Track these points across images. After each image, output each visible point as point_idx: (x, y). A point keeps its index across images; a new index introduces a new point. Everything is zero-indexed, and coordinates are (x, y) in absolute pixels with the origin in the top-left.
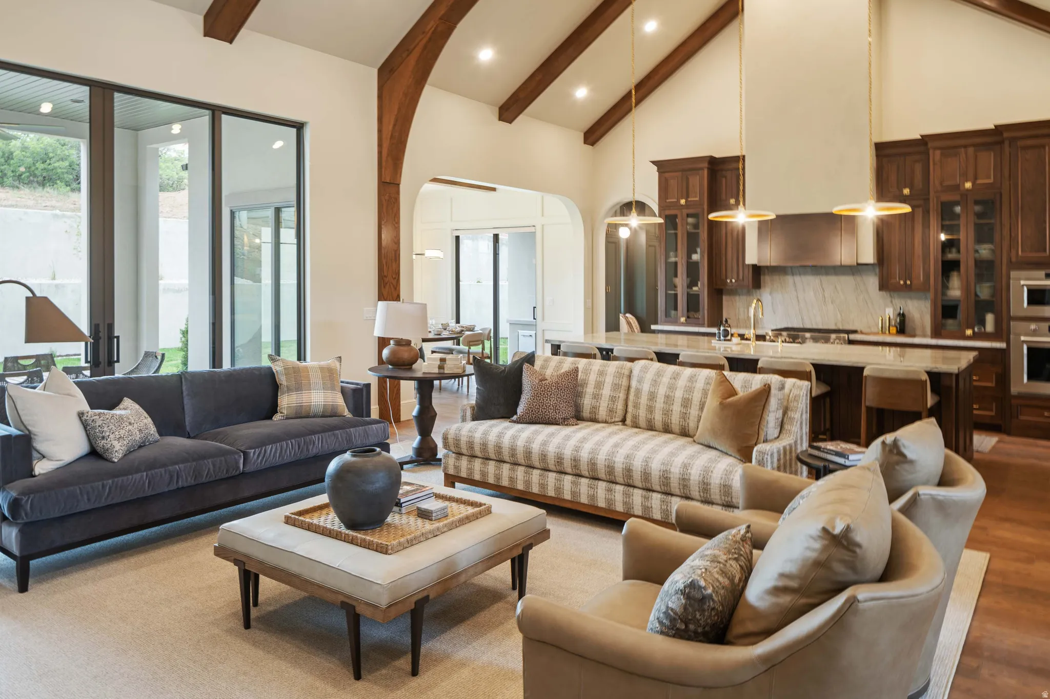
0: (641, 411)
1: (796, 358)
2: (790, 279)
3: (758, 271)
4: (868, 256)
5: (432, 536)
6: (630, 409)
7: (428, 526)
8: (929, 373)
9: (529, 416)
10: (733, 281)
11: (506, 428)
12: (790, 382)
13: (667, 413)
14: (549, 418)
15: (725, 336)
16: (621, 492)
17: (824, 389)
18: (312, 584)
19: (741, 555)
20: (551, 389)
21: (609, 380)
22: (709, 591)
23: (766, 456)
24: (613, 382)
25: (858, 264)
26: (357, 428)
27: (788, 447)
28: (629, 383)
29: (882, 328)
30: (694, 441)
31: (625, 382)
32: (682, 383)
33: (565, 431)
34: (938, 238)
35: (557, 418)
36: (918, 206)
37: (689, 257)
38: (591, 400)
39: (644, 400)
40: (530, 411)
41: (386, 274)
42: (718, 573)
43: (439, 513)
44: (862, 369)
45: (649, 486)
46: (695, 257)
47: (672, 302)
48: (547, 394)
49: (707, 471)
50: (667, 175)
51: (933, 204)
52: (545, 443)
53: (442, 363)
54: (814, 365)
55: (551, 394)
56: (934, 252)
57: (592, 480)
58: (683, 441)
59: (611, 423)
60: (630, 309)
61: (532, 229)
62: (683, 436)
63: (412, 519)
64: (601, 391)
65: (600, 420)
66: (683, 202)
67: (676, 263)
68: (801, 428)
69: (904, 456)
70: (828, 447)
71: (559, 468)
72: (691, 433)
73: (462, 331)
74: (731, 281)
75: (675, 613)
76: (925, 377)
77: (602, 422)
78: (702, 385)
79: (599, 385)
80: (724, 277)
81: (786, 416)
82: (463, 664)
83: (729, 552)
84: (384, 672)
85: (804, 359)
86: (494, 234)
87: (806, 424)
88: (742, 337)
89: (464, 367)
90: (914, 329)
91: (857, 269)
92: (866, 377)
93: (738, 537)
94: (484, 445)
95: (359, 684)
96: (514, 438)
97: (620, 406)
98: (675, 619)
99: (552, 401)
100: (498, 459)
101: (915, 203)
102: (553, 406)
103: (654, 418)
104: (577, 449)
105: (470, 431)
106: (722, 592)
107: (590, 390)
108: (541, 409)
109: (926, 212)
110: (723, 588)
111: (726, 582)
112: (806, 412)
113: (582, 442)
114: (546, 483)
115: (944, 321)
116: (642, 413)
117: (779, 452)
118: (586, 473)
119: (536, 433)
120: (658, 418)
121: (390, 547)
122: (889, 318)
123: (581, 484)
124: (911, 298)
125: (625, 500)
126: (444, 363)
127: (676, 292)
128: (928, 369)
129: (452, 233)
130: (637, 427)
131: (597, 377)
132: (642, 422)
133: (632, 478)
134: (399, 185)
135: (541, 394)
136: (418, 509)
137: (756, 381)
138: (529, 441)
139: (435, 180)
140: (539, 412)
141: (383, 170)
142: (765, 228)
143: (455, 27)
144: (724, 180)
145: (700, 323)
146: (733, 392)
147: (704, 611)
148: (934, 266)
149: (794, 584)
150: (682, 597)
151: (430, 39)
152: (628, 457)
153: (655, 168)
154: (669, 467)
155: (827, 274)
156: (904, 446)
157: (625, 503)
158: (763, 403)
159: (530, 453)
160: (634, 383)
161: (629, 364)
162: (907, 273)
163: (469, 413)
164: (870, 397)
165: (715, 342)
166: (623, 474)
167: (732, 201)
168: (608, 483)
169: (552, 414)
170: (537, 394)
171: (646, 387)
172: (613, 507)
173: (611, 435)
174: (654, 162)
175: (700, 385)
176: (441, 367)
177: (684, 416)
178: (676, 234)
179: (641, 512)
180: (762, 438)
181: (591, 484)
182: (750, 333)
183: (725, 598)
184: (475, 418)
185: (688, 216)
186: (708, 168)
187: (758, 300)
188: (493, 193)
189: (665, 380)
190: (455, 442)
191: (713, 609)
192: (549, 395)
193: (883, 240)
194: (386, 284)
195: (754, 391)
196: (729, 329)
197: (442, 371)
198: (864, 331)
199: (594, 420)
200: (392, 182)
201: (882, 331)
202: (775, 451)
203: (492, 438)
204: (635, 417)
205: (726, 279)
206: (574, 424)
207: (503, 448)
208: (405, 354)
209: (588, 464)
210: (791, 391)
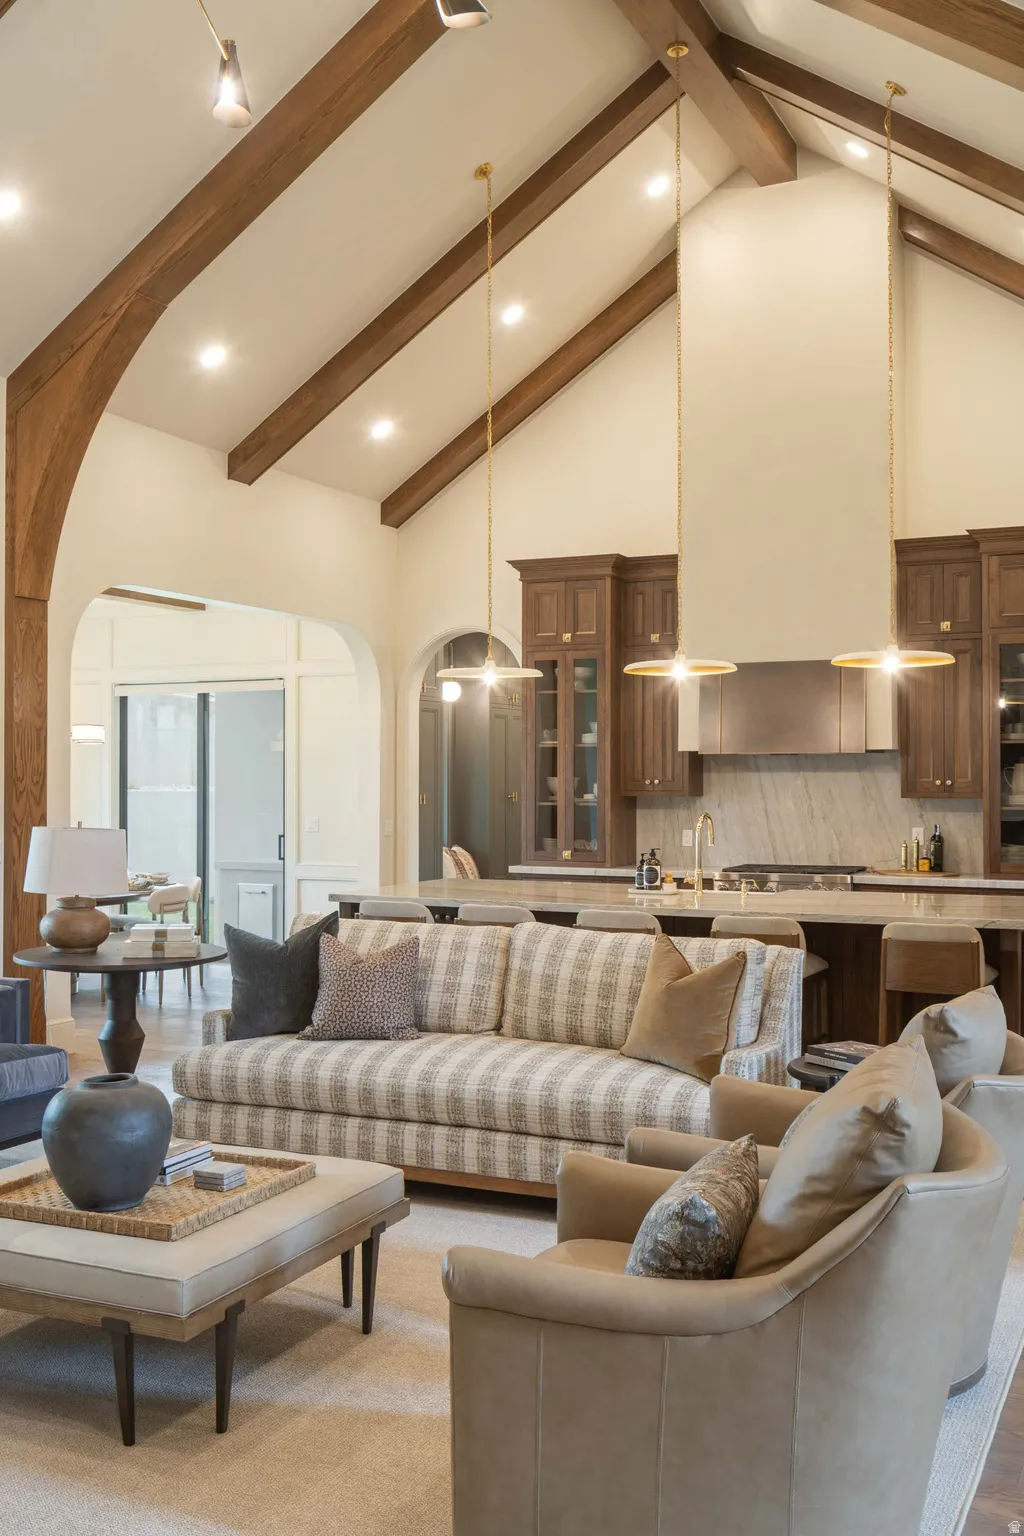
0: (529, 1009)
1: (776, 914)
2: (753, 777)
3: (697, 762)
4: (884, 737)
5: (233, 1212)
6: (510, 1005)
7: (220, 1200)
8: (984, 932)
9: (335, 1027)
10: (656, 781)
11: (295, 1049)
12: (773, 950)
13: (575, 1009)
14: (371, 1028)
15: (651, 880)
16: (506, 1144)
17: (819, 966)
18: (45, 1297)
19: (746, 1174)
20: (374, 976)
21: (472, 958)
22: (713, 1213)
23: (742, 1069)
24: (479, 961)
25: (867, 751)
26: (14, 1063)
27: (772, 1055)
28: (507, 963)
29: (906, 861)
30: (622, 1054)
31: (499, 962)
32: (599, 957)
33: (403, 1049)
34: (994, 705)
35: (386, 1027)
36: (964, 652)
37: (578, 739)
38: (441, 994)
39: (534, 989)
40: (338, 1017)
41: (20, 775)
42: (719, 1195)
43: (233, 1179)
44: (880, 928)
45: (553, 1130)
46: (589, 739)
47: (548, 823)
48: (368, 986)
49: (648, 1096)
50: (538, 587)
51: (988, 650)
52: (369, 1071)
53: (160, 939)
54: (803, 924)
55: (374, 986)
56: (990, 729)
57: (453, 1129)
58: (601, 1055)
59: (476, 1033)
60: (460, 838)
61: (277, 686)
62: (602, 1047)
63: (188, 1192)
64: (458, 978)
65: (457, 1028)
66: (567, 637)
67: (554, 750)
68: (791, 1025)
69: (953, 1033)
70: (836, 1050)
71: (395, 1113)
72: (616, 1039)
73: (149, 884)
74: (652, 783)
75: (669, 1248)
76: (977, 938)
77: (461, 1032)
78: (633, 960)
79: (455, 968)
80: (640, 776)
81: (767, 1006)
82: (294, 1411)
83: (730, 1170)
84: (168, 1431)
85: (788, 915)
86: (199, 695)
87: (798, 1019)
88: (680, 883)
89: (199, 947)
90: (958, 863)
91: (866, 760)
92: (886, 940)
93: (739, 1151)
94: (256, 1082)
95: (134, 1451)
96: (312, 1064)
97: (492, 1002)
98: (667, 1256)
99: (376, 997)
100: (282, 1105)
101: (960, 645)
102: (378, 1007)
103: (552, 1021)
104: (427, 1077)
105: (229, 1058)
106: (728, 1216)
107: (438, 976)
108: (356, 1012)
109: (977, 662)
110: (729, 1211)
111: (729, 1205)
112: (799, 1000)
113: (435, 1065)
114: (371, 1140)
115: (1004, 848)
116: (532, 1013)
117: (759, 1061)
118: (443, 1117)
119: (350, 1053)
120: (560, 1018)
121: (174, 1230)
122: (918, 843)
123: (435, 1136)
124: (953, 810)
125: (512, 1157)
126: (164, 939)
127: (554, 804)
128: (981, 926)
129: (113, 692)
130: (521, 1037)
131: (451, 955)
132: (532, 1026)
133: (524, 1119)
134: (46, 601)
135: (356, 986)
136: (197, 1174)
137: (721, 949)
138: (340, 1068)
139: (112, 592)
140: (353, 1017)
141: (17, 573)
142: (713, 689)
143: (165, 308)
144: (640, 597)
145: (598, 860)
146: (686, 970)
147: (707, 1239)
148: (990, 755)
149: (824, 1188)
150: (678, 1223)
151: (117, 330)
152: (516, 1083)
153: (517, 574)
154: (587, 1095)
155: (816, 769)
156: (954, 1020)
157: (512, 1163)
158: (735, 985)
159: (343, 1088)
160: (516, 963)
161: (506, 930)
162: (947, 769)
163: (220, 1027)
164: (893, 974)
165: (632, 891)
166: (509, 1112)
167: (655, 638)
168: (483, 1132)
169: (376, 1021)
170: (349, 986)
171: (538, 967)
172: (490, 1172)
173: (482, 1051)
174: (515, 564)
175: (629, 960)
176: (157, 947)
177: (604, 1013)
178: (555, 695)
179: (539, 1175)
180: (733, 1042)
181: (453, 1135)
182: (693, 875)
183: (732, 1225)
184: (231, 1036)
185: (577, 663)
186: (613, 577)
187: (707, 816)
188: (200, 613)
189: (571, 954)
190: (200, 1078)
191: (719, 1236)
192: (371, 987)
193: (907, 709)
194: (21, 793)
195: (719, 965)
196: (658, 868)
197: (159, 954)
198: (877, 868)
199: (446, 1029)
200: (33, 596)
201: (906, 866)
202: (755, 1059)
203: (270, 1067)
204: (519, 1021)
205: (644, 779)
206: (415, 1036)
207: (293, 1084)
208: (86, 927)
209: (448, 1101)
210: (774, 964)
